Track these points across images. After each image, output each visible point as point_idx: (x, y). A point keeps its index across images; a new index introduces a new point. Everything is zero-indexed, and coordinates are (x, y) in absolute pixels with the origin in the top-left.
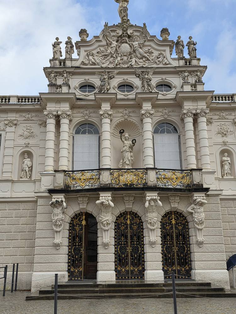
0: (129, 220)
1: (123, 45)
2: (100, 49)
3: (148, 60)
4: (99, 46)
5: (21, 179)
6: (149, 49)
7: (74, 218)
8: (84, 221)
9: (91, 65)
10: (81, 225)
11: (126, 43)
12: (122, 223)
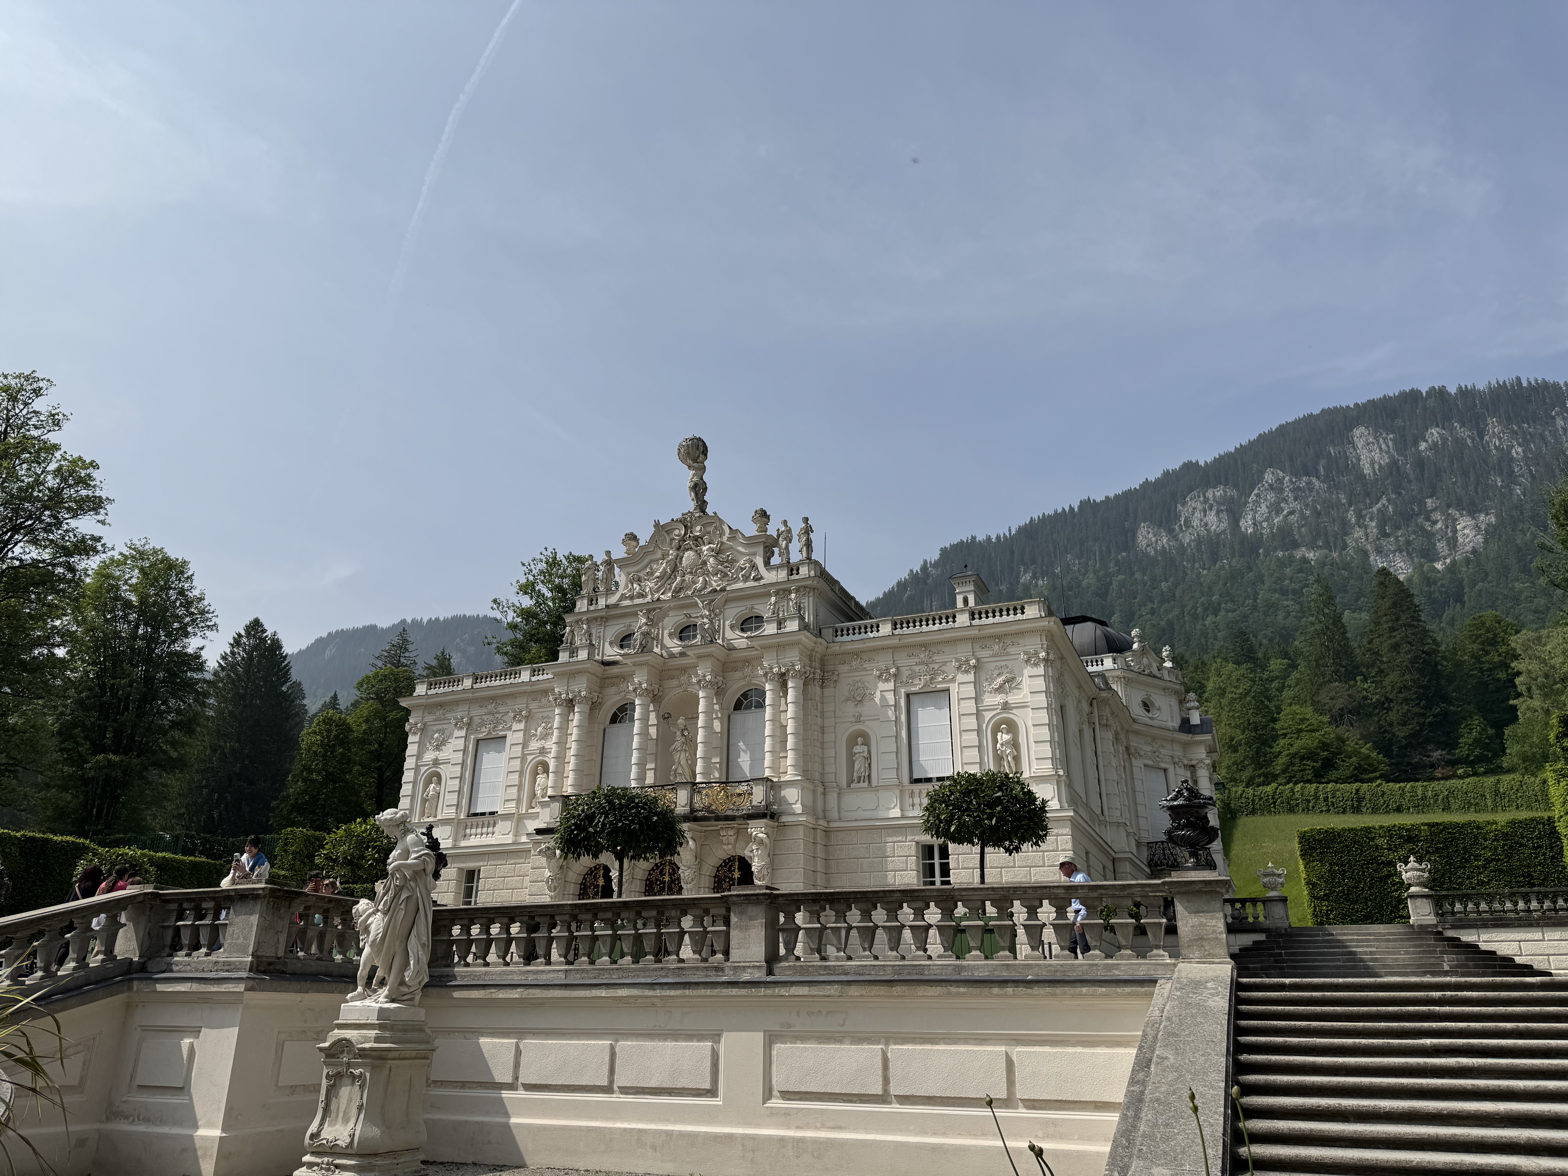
0: (667, 874)
1: (686, 554)
2: (651, 568)
3: (726, 575)
4: (651, 562)
5: (530, 811)
6: (728, 556)
7: (587, 874)
8: (601, 878)
9: (639, 597)
10: (597, 886)
11: (691, 548)
12: (657, 880)
